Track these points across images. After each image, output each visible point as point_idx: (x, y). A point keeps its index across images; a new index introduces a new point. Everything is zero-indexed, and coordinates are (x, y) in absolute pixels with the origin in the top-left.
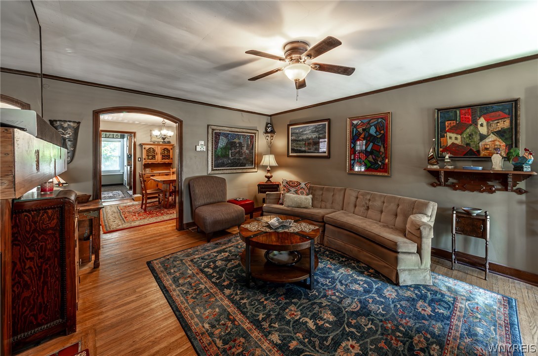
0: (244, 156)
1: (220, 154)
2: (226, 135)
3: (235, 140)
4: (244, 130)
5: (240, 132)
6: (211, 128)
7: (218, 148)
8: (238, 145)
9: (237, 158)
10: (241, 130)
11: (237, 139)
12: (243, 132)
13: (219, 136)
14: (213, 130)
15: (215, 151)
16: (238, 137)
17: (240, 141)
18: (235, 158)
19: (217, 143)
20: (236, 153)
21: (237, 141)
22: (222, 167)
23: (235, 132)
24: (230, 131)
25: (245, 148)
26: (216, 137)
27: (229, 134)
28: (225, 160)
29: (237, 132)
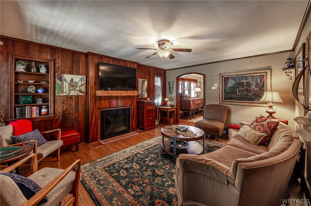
0: (252, 93)
1: (228, 91)
2: (234, 79)
3: (242, 81)
4: (252, 72)
5: (246, 74)
6: (221, 75)
7: (227, 87)
8: (245, 84)
9: (244, 94)
10: (248, 72)
11: (244, 79)
12: (250, 74)
13: (228, 79)
14: (223, 76)
15: (225, 90)
16: (246, 78)
17: (248, 81)
18: (243, 94)
19: (226, 84)
20: (244, 90)
21: (244, 81)
22: (230, 100)
23: (241, 75)
24: (236, 75)
25: (254, 86)
26: (225, 81)
27: (236, 77)
28: (233, 95)
29: (244, 74)
